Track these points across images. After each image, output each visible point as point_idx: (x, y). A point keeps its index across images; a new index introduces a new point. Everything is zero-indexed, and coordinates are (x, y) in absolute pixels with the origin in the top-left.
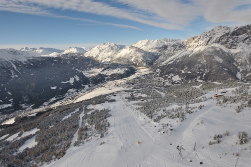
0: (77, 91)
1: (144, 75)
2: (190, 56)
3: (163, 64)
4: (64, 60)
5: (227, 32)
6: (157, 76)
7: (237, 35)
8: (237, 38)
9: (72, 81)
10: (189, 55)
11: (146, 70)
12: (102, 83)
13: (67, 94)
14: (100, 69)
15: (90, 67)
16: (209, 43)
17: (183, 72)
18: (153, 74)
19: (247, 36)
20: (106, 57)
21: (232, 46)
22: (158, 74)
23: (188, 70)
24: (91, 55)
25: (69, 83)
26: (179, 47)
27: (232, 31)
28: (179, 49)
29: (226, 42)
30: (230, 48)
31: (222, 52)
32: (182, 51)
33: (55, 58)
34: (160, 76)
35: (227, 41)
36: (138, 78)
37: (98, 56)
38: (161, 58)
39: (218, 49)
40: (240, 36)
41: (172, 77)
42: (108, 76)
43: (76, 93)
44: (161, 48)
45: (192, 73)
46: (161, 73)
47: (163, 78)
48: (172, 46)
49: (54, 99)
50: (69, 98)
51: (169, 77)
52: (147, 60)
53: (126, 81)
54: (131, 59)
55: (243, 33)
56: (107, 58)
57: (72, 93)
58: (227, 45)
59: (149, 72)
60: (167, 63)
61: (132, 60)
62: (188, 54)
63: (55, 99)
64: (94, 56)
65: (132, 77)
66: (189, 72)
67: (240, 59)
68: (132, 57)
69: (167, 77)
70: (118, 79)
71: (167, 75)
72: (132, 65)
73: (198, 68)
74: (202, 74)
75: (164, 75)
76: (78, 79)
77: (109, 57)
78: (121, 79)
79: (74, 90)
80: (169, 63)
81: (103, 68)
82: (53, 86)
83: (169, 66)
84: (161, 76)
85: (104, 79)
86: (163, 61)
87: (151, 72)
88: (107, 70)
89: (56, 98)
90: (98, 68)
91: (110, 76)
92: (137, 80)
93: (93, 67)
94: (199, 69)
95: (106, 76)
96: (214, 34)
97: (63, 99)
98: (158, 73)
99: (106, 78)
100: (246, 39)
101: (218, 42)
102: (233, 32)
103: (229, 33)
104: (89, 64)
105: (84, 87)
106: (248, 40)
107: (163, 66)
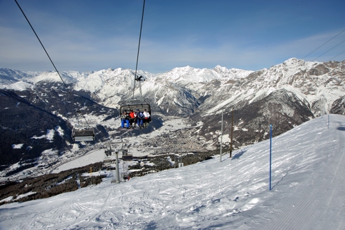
0: (59, 154)
1: (176, 131)
2: (250, 102)
3: (210, 112)
4: (37, 98)
5: (303, 70)
6: (196, 134)
7: (317, 75)
8: (317, 78)
9: (50, 136)
10: (249, 100)
11: (180, 121)
12: (102, 141)
13: (41, 158)
14: (101, 116)
15: (84, 112)
16: (278, 84)
17: (236, 128)
18: (190, 129)
19: (330, 77)
20: (113, 93)
21: (310, 90)
22: (198, 131)
23: (244, 126)
24: (86, 89)
25: (44, 139)
26: (237, 86)
27: (310, 68)
28: (236, 89)
29: (302, 85)
30: (307, 93)
31: (295, 99)
32: (240, 93)
33: (23, 93)
34: (200, 135)
35: (303, 83)
36: (166, 136)
37: (98, 91)
38: (208, 101)
39: (290, 94)
40: (320, 77)
41: (218, 136)
42: (114, 129)
43: (57, 156)
44: (209, 84)
45: (248, 131)
46: (203, 129)
47: (205, 137)
48: (228, 82)
49: (16, 166)
50: (43, 164)
51: (215, 136)
52: (183, 104)
53: (144, 140)
54: (157, 100)
55: (325, 73)
56: (116, 96)
57: (50, 156)
58: (302, 88)
59: (185, 126)
60: (215, 112)
61: (159, 102)
62: (247, 99)
63: (19, 166)
64: (92, 91)
65: (155, 133)
66: (245, 130)
67: (319, 112)
68: (159, 97)
69: (212, 136)
70: (131, 136)
71: (211, 133)
72: (158, 111)
73: (257, 123)
74: (263, 133)
75: (207, 132)
76: (61, 131)
77: (118, 95)
78: (136, 135)
79: (54, 152)
80: (217, 113)
81: (106, 116)
82: (17, 144)
83: (217, 117)
84: (202, 133)
85: (107, 135)
86: (210, 108)
87: (189, 126)
88: (113, 119)
89: (20, 164)
90: (98, 115)
91: (117, 130)
92: (163, 139)
93: (88, 112)
94: (260, 125)
95: (110, 130)
96: (286, 70)
97: (33, 166)
98: (198, 128)
99: (110, 133)
100: (328, 82)
101: (291, 83)
102: (312, 69)
103: (305, 70)
104: (83, 106)
105: (71, 147)
106: (331, 82)
107: (209, 117)
